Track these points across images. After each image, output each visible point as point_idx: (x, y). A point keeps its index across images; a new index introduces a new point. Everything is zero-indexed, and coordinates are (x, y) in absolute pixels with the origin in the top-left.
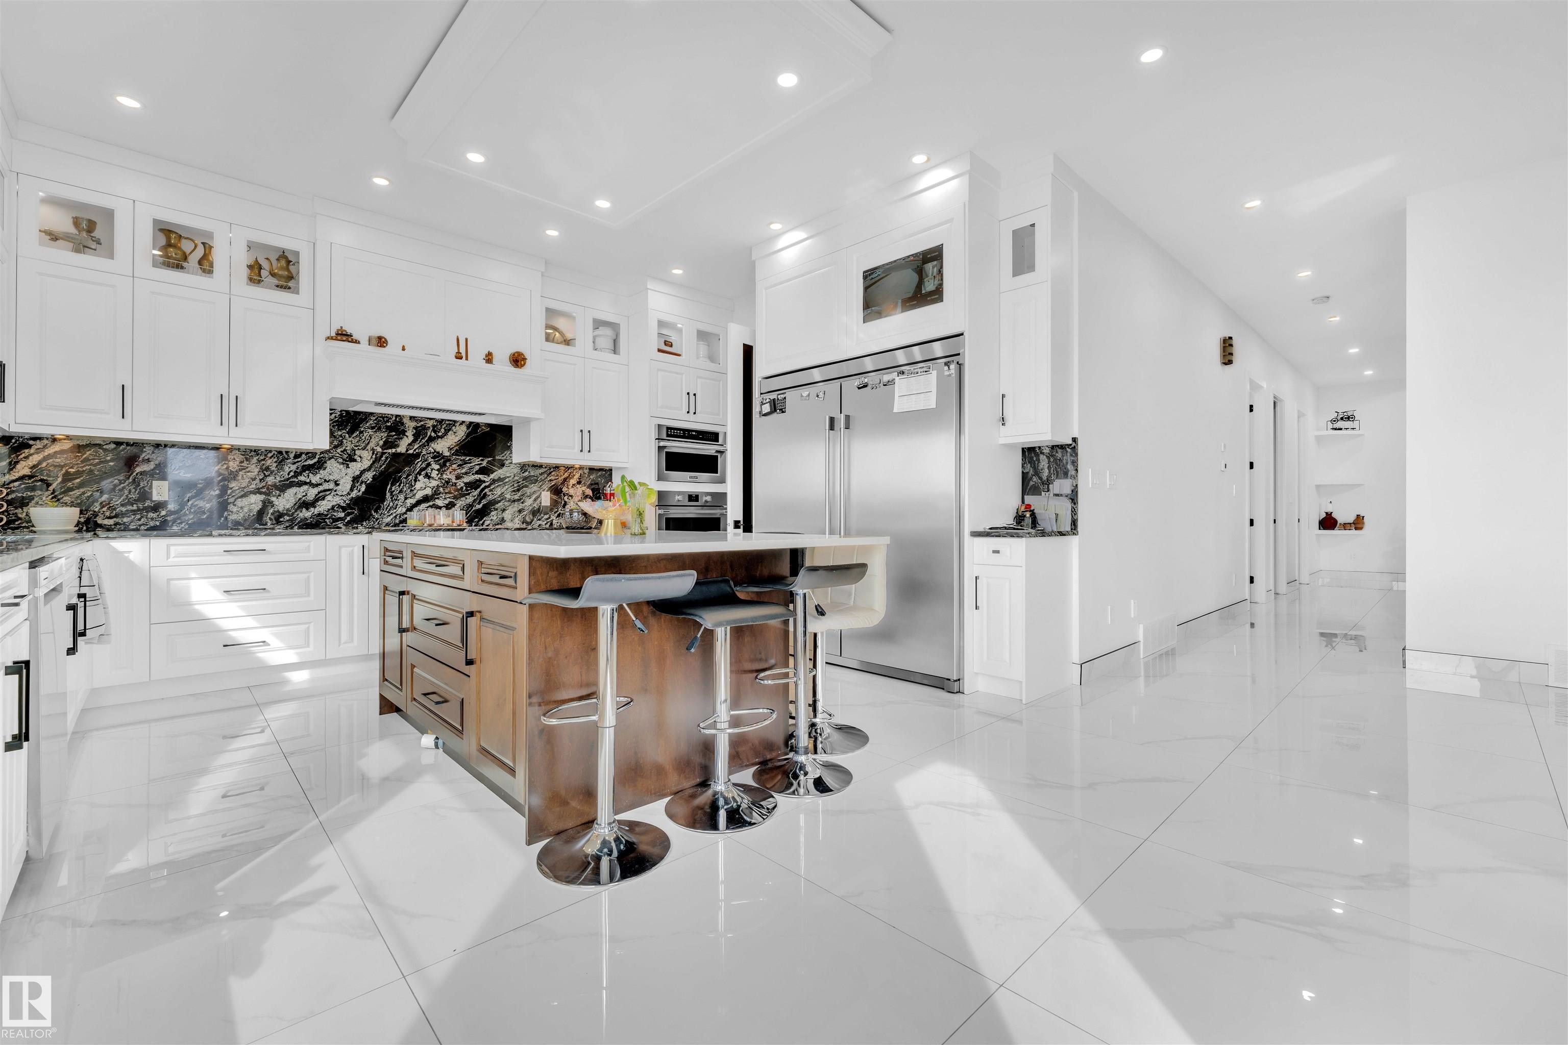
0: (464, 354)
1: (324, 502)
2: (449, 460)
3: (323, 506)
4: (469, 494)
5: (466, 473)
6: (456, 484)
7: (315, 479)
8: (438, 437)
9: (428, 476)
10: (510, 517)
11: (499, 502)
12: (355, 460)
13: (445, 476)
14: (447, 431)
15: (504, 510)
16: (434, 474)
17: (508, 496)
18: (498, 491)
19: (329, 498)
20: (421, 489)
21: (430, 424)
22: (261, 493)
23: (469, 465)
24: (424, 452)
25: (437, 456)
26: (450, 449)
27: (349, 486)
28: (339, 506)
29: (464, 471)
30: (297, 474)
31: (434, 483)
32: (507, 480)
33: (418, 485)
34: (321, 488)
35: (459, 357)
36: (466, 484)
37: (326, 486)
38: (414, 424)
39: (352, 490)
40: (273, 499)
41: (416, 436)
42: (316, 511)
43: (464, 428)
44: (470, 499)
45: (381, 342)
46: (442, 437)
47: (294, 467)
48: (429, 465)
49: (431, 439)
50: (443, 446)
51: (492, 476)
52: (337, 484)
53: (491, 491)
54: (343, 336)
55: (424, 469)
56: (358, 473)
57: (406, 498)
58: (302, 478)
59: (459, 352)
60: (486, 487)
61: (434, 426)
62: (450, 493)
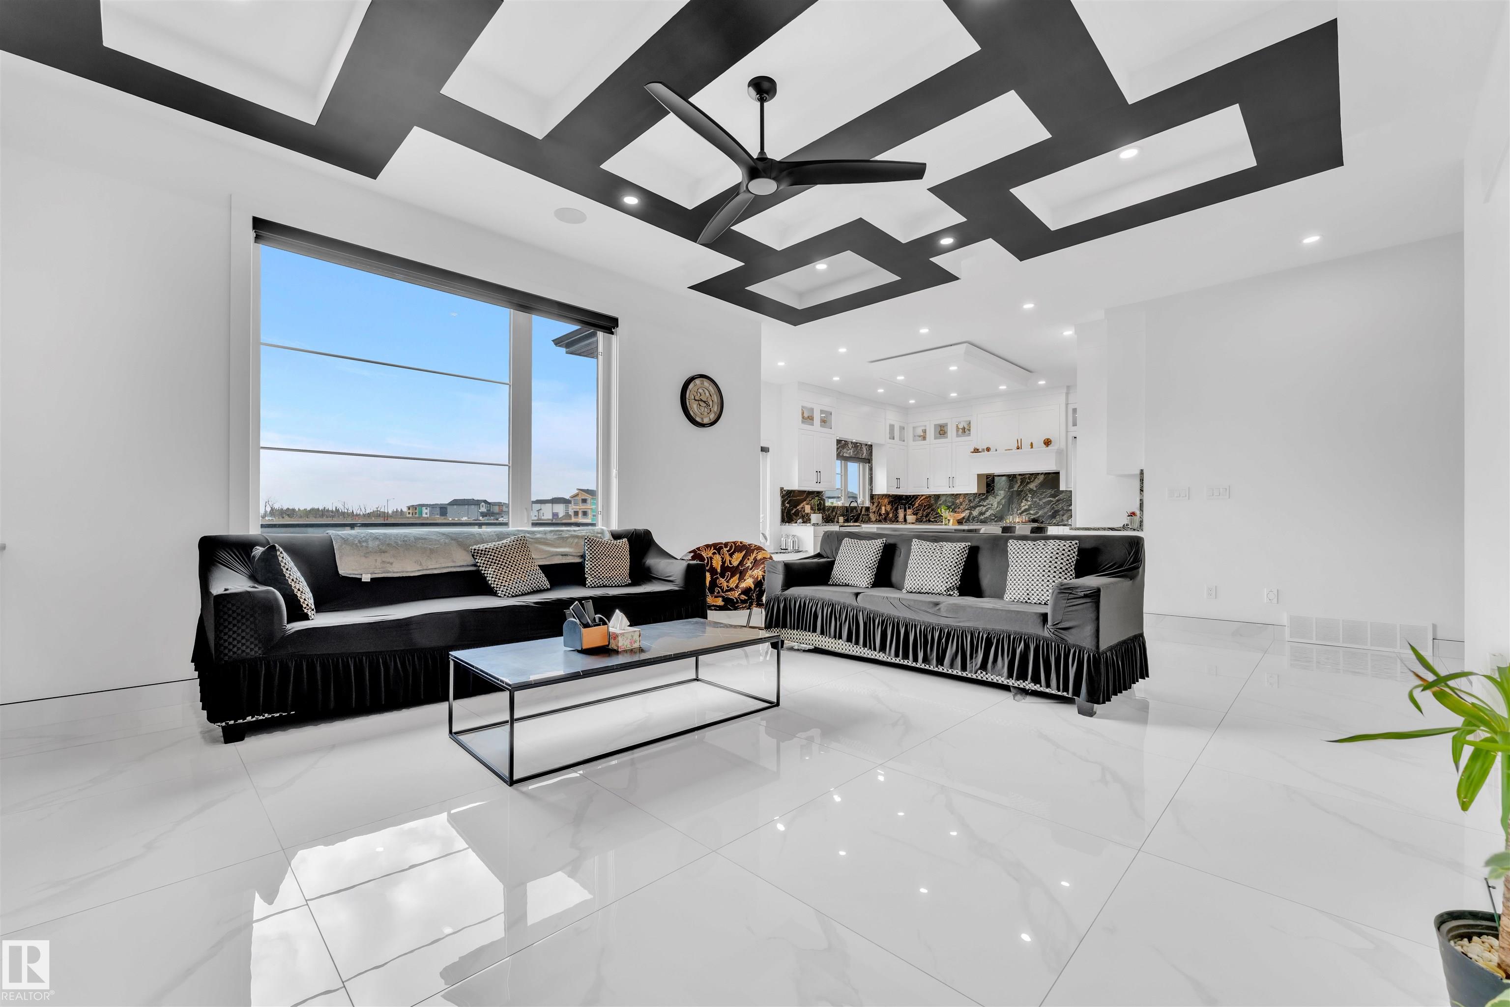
0: (1020, 447)
1: (988, 513)
2: (1036, 492)
3: (988, 514)
4: (1045, 508)
5: (1044, 498)
6: (1039, 503)
7: (985, 504)
8: (1031, 482)
9: (1027, 500)
10: (1066, 518)
11: (1061, 511)
12: (998, 495)
13: (1034, 500)
14: (1035, 478)
15: (1063, 515)
16: (1029, 499)
17: (1065, 508)
18: (1060, 506)
19: (989, 511)
20: (1024, 506)
21: (1027, 476)
22: (969, 510)
23: (1045, 494)
24: (1025, 489)
25: (1031, 490)
26: (1036, 487)
27: (996, 506)
28: (993, 514)
29: (1043, 496)
30: (979, 502)
31: (1029, 503)
32: (1065, 500)
33: (1022, 504)
34: (987, 507)
35: (1018, 448)
36: (1044, 503)
37: (988, 506)
38: (1020, 477)
39: (997, 507)
40: (972, 512)
41: (1022, 483)
42: (985, 516)
43: (1043, 476)
44: (1046, 510)
45: (988, 449)
46: (1033, 481)
47: (978, 500)
48: (1027, 495)
49: (1028, 483)
50: (1032, 486)
51: (1057, 498)
52: (992, 505)
53: (1056, 505)
54: (976, 451)
55: (1025, 497)
56: (999, 500)
57: (1018, 510)
58: (981, 504)
59: (1018, 446)
60: (1053, 504)
61: (1029, 477)
62: (1036, 507)
